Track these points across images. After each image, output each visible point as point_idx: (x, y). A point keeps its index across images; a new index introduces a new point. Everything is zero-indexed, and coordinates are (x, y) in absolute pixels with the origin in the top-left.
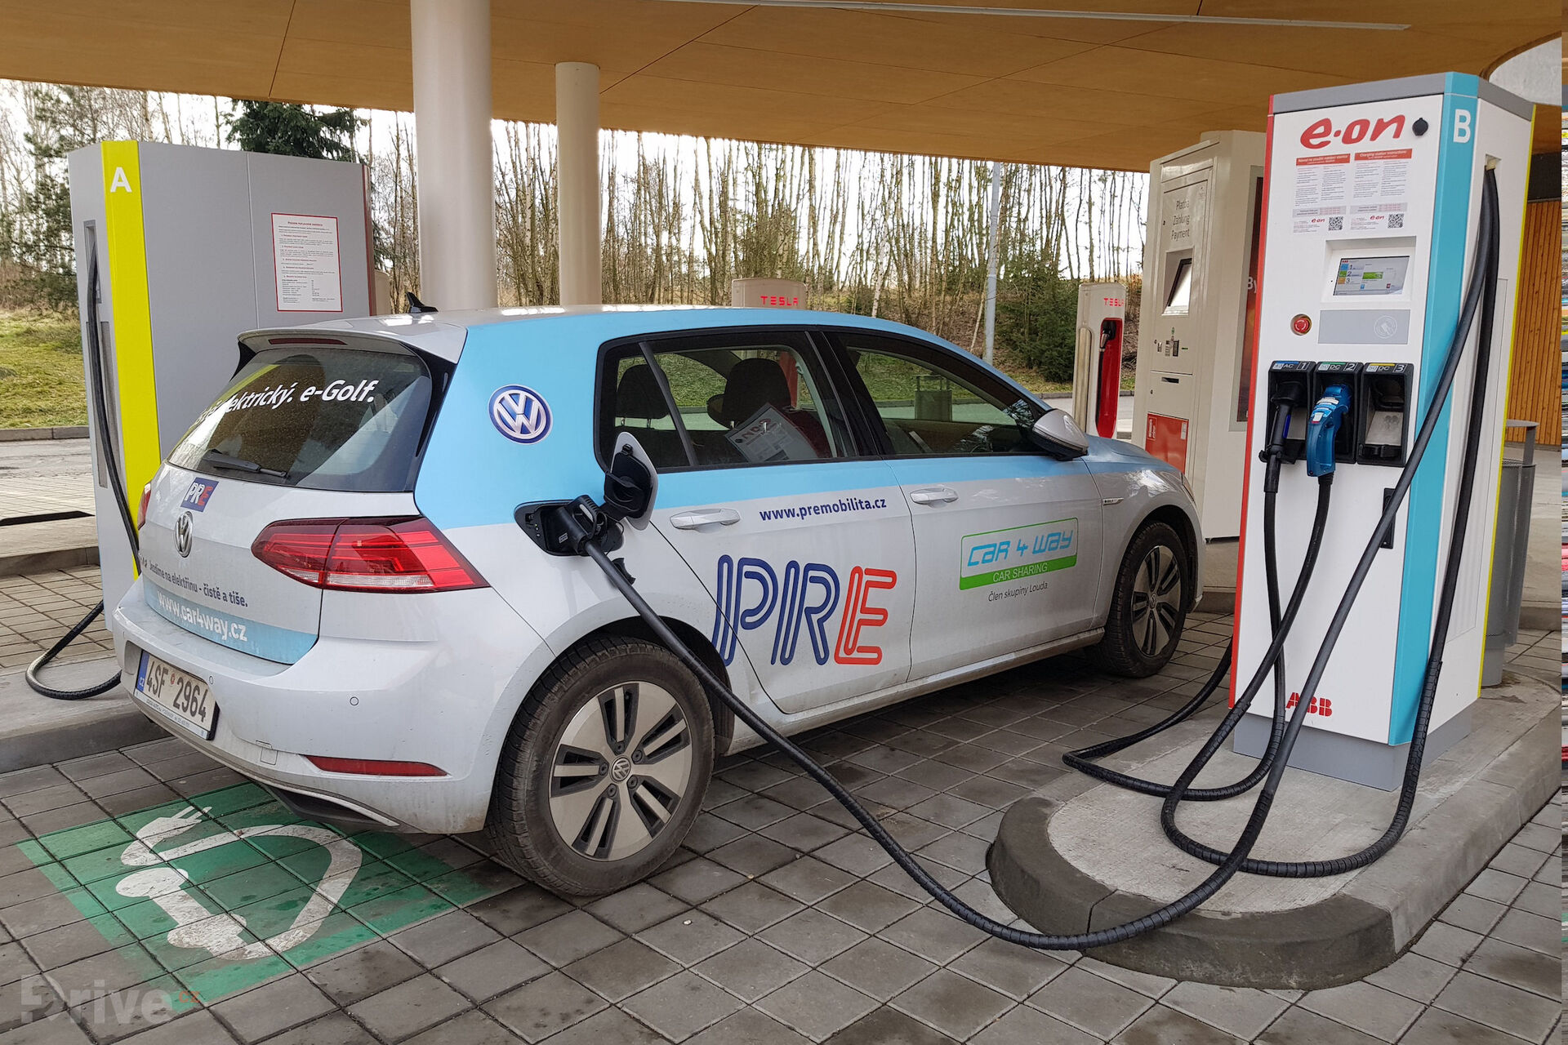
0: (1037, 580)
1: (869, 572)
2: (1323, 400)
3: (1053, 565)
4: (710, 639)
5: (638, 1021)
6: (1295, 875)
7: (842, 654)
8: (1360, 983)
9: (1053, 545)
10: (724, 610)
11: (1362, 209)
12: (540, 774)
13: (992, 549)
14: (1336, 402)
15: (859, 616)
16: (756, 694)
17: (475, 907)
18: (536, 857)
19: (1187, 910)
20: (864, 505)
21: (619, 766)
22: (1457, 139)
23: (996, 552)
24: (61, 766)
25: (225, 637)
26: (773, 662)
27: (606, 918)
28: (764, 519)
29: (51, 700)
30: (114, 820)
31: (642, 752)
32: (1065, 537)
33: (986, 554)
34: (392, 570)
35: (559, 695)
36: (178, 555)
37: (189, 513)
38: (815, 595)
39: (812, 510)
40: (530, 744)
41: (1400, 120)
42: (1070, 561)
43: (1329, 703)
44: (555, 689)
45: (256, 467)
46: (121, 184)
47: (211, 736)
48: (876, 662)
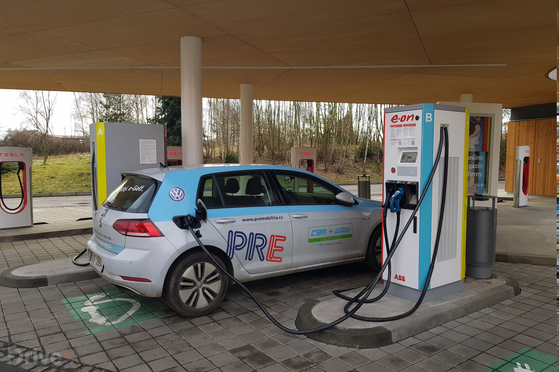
0: (337, 241)
1: (276, 236)
2: (397, 191)
3: (342, 237)
4: (226, 252)
5: (189, 343)
6: (371, 321)
7: (269, 259)
8: (377, 349)
9: (343, 231)
10: (230, 245)
11: (405, 139)
12: (177, 284)
13: (320, 231)
14: (399, 192)
15: (274, 248)
16: (241, 268)
17: (162, 318)
18: (175, 305)
19: (332, 326)
20: (275, 218)
21: (199, 284)
22: (427, 121)
23: (321, 232)
24: (77, 283)
25: (107, 248)
26: (246, 259)
27: (193, 322)
28: (243, 221)
29: (77, 266)
30: (85, 295)
31: (206, 281)
32: (348, 228)
33: (317, 233)
34: (140, 231)
35: (182, 264)
36: (99, 227)
37: (102, 217)
38: (259, 242)
39: (258, 219)
40: (174, 276)
41: (413, 116)
42: (350, 236)
43: (404, 277)
44: (181, 263)
45: (116, 206)
46: (100, 133)
47: (102, 271)
48: (280, 261)
